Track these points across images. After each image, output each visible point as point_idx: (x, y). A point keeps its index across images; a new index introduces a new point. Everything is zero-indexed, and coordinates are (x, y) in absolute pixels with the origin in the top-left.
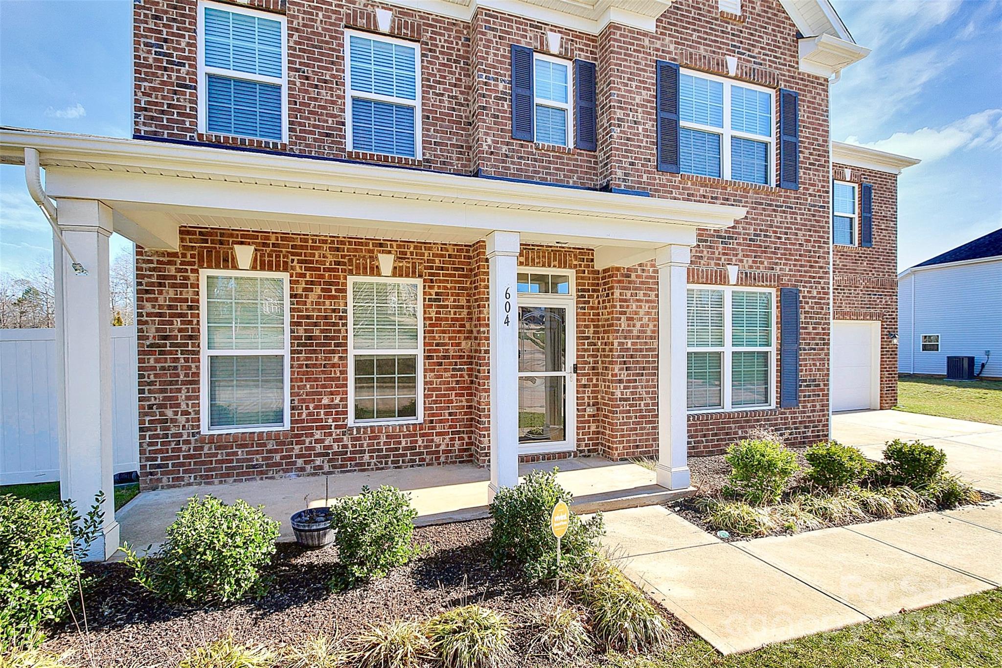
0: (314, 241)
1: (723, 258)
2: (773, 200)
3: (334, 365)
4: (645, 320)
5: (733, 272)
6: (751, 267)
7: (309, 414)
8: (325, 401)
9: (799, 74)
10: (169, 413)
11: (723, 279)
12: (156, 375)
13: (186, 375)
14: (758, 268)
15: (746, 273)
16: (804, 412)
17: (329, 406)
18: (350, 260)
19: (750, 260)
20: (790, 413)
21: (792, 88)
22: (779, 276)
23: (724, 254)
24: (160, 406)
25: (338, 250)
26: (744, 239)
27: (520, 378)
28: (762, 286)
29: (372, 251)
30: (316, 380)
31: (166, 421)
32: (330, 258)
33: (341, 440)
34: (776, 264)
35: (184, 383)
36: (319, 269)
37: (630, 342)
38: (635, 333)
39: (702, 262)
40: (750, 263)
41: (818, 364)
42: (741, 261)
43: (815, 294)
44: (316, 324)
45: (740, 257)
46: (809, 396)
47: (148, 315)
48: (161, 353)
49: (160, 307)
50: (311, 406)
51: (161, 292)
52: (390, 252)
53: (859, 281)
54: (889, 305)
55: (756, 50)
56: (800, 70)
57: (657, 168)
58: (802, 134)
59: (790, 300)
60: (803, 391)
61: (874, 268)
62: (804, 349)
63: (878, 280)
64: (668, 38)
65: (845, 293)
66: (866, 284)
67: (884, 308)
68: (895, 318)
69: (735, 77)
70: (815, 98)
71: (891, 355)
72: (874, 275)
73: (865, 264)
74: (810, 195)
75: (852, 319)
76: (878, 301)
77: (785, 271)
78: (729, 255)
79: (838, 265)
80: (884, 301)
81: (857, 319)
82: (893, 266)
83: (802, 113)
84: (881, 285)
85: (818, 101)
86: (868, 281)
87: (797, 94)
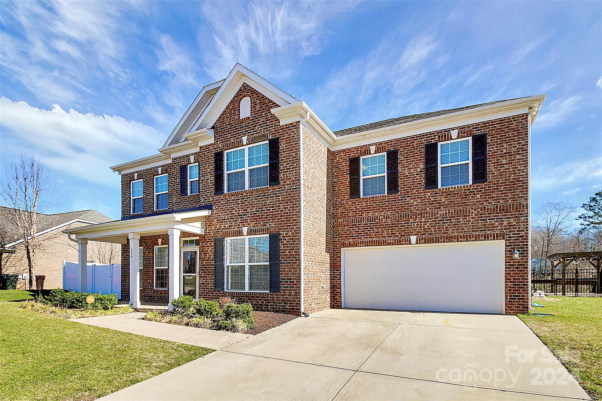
0: (147, 238)
1: (241, 224)
2: (266, 193)
3: (150, 271)
4: (210, 254)
5: (245, 230)
6: (254, 226)
7: (146, 285)
8: (148, 282)
9: (280, 127)
11: (240, 233)
12: (123, 274)
14: (258, 226)
15: (251, 230)
16: (284, 295)
17: (149, 283)
18: (153, 242)
19: (254, 223)
20: (276, 295)
21: (276, 136)
22: (268, 228)
23: (241, 223)
25: (151, 239)
26: (250, 214)
27: (184, 276)
28: (259, 234)
29: (157, 238)
30: (147, 275)
32: (149, 242)
33: (151, 293)
34: (267, 223)
35: (127, 276)
38: (207, 259)
39: (232, 227)
40: (254, 224)
41: (293, 271)
43: (290, 234)
44: (147, 260)
45: (248, 223)
46: (287, 287)
49: (124, 258)
50: (146, 283)
51: (124, 254)
52: (160, 238)
53: (469, 211)
54: (515, 225)
55: (257, 127)
56: (281, 125)
57: (215, 194)
58: (283, 156)
59: (274, 239)
60: (283, 284)
61: (492, 197)
62: (283, 263)
63: (497, 207)
64: (219, 142)
65: (452, 222)
66: (478, 212)
67: (505, 229)
68: (523, 236)
69: (247, 144)
70: (290, 135)
71: (517, 268)
72: (491, 203)
73: (478, 196)
74: (287, 184)
75: (461, 241)
76: (497, 224)
77: (272, 225)
78: (244, 223)
79: (444, 202)
80: (505, 223)
81: (467, 241)
82: (520, 192)
83: (282, 146)
84: (500, 210)
85: (292, 135)
86: (481, 210)
87: (278, 138)
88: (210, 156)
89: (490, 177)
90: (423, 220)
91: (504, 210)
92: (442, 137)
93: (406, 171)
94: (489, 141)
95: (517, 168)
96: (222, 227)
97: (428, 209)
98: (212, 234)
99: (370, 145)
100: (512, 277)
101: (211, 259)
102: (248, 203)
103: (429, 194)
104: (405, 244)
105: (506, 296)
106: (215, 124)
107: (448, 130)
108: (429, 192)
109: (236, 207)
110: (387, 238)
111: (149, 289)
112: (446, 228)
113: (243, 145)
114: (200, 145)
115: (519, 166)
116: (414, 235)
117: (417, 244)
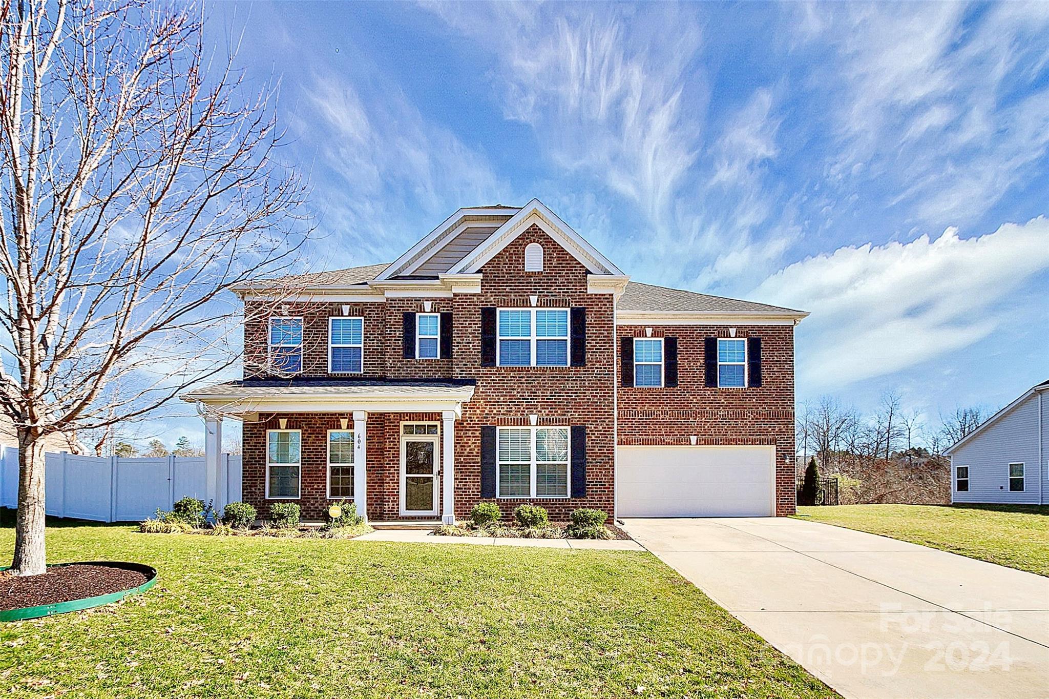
0: (312, 415)
1: (526, 411)
2: (566, 374)
3: (320, 471)
4: (473, 446)
5: (533, 418)
6: (548, 415)
7: (309, 492)
8: (315, 487)
9: (587, 295)
10: (253, 489)
11: (526, 422)
12: (249, 474)
13: (260, 474)
14: (553, 415)
15: (543, 419)
16: (591, 501)
17: (316, 489)
18: (328, 423)
19: (547, 411)
20: (580, 501)
21: (582, 305)
22: (569, 419)
23: (527, 409)
24: (250, 486)
25: (322, 418)
26: (542, 399)
27: (407, 478)
28: (556, 425)
29: (338, 418)
30: (312, 477)
31: (252, 492)
32: (319, 422)
33: (323, 505)
34: (568, 412)
35: (259, 477)
36: (314, 427)
37: (462, 458)
39: (511, 414)
40: (547, 412)
41: (604, 472)
42: (539, 411)
43: (601, 428)
44: (312, 452)
45: (539, 409)
46: (597, 491)
47: (247, 449)
48: (251, 464)
49: (251, 446)
50: (309, 489)
51: (251, 440)
52: (346, 418)
53: (747, 414)
54: (784, 432)
55: (553, 288)
56: (588, 293)
57: (482, 365)
58: (590, 332)
59: (579, 434)
60: (590, 488)
61: (765, 403)
62: (591, 463)
63: (770, 413)
64: (489, 294)
65: (731, 424)
66: (754, 416)
67: (777, 435)
68: (791, 443)
69: (537, 306)
70: (601, 308)
71: (786, 472)
72: (765, 408)
73: (754, 400)
74: (597, 368)
75: (739, 444)
76: (770, 429)
77: (576, 416)
78: (531, 408)
79: (723, 403)
80: (777, 429)
81: (745, 444)
82: (788, 400)
83: (590, 319)
84: (773, 416)
85: (603, 309)
86: (757, 414)
87: (585, 308)
88: (473, 310)
89: (764, 382)
90: (703, 419)
91: (777, 416)
92: (722, 333)
93: (686, 363)
94: (762, 346)
95: (785, 377)
96: (495, 411)
97: (708, 409)
98: (477, 420)
99: (645, 326)
100: (783, 481)
101: (475, 454)
102: (538, 383)
103: (709, 392)
104: (685, 444)
105: (777, 499)
106: (483, 267)
107: (727, 327)
108: (708, 390)
109: (519, 386)
110: (665, 437)
111: (317, 498)
112: (726, 430)
113: (531, 306)
114: (454, 291)
115: (787, 376)
116: (694, 435)
117: (697, 444)
